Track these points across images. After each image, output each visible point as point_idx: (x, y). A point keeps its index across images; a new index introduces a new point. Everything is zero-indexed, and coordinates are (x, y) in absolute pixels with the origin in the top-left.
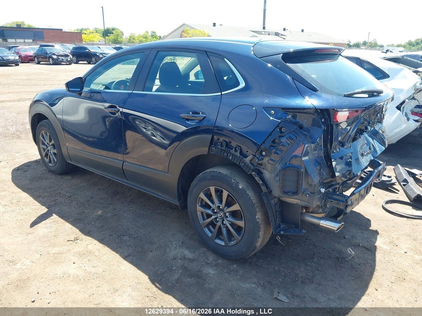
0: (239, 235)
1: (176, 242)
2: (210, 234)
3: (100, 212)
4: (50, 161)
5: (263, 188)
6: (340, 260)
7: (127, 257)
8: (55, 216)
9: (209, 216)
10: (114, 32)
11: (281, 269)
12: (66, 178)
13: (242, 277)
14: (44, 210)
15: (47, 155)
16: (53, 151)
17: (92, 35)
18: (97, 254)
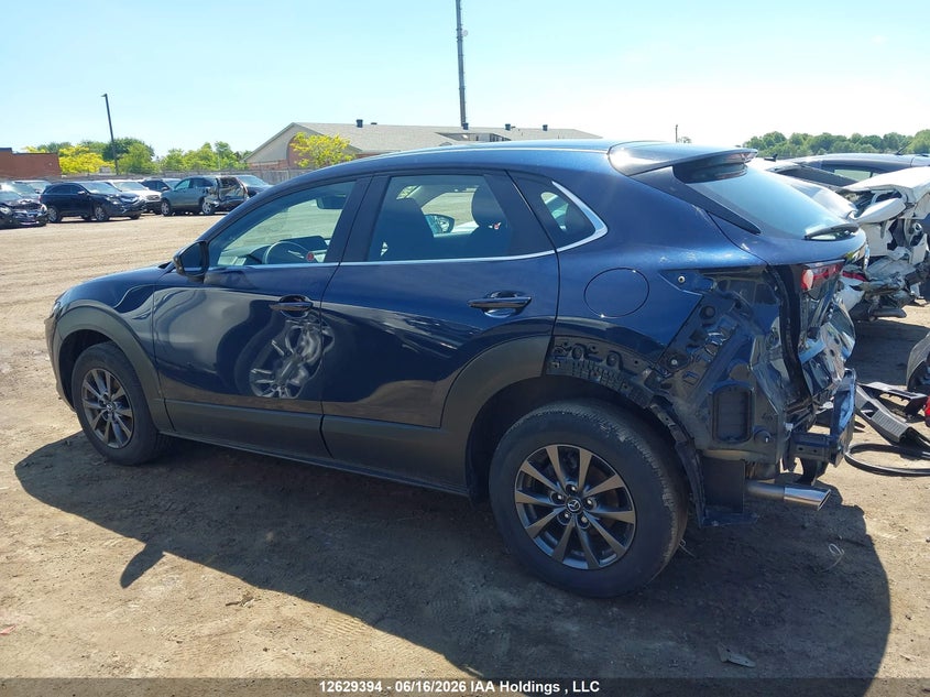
0: (622, 541)
1: (470, 578)
2: (550, 551)
3: (270, 536)
4: (112, 437)
5: (676, 434)
6: (816, 572)
7: (379, 620)
8: (168, 557)
9: (546, 510)
10: (130, 149)
11: (711, 603)
12: (155, 471)
13: (637, 628)
14: (136, 547)
15: (102, 424)
16: (119, 413)
17: (80, 159)
18: (308, 623)
